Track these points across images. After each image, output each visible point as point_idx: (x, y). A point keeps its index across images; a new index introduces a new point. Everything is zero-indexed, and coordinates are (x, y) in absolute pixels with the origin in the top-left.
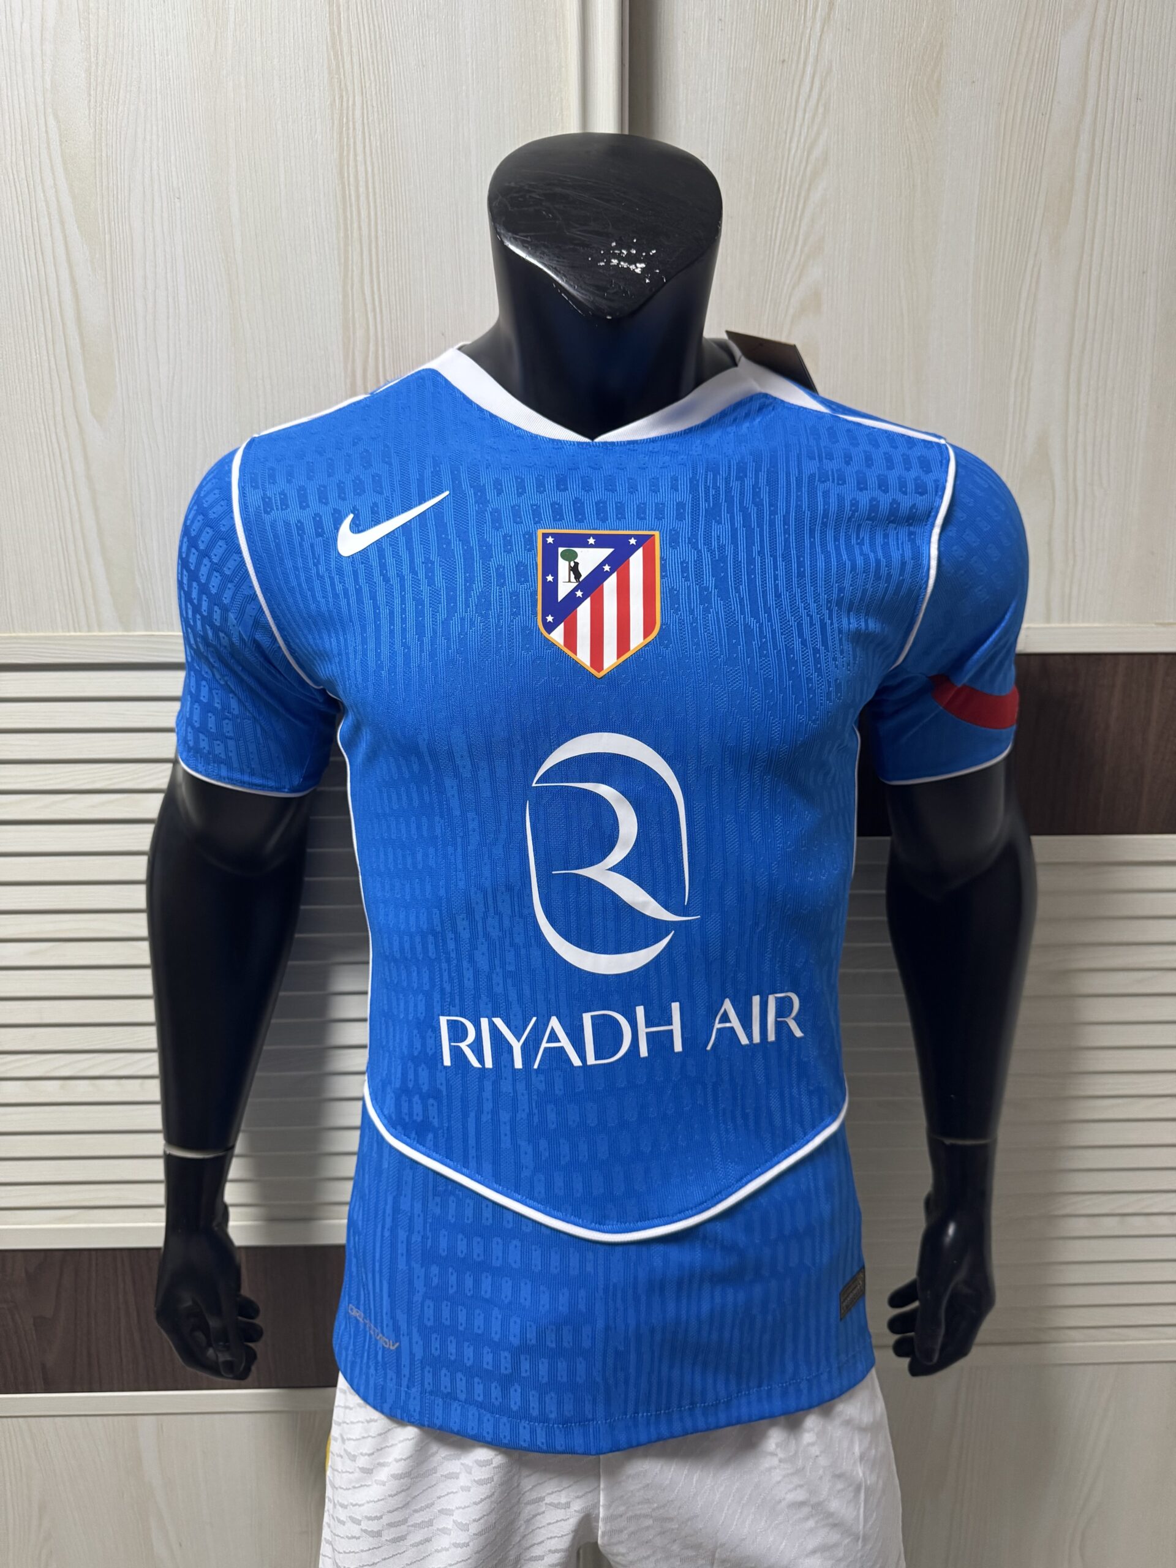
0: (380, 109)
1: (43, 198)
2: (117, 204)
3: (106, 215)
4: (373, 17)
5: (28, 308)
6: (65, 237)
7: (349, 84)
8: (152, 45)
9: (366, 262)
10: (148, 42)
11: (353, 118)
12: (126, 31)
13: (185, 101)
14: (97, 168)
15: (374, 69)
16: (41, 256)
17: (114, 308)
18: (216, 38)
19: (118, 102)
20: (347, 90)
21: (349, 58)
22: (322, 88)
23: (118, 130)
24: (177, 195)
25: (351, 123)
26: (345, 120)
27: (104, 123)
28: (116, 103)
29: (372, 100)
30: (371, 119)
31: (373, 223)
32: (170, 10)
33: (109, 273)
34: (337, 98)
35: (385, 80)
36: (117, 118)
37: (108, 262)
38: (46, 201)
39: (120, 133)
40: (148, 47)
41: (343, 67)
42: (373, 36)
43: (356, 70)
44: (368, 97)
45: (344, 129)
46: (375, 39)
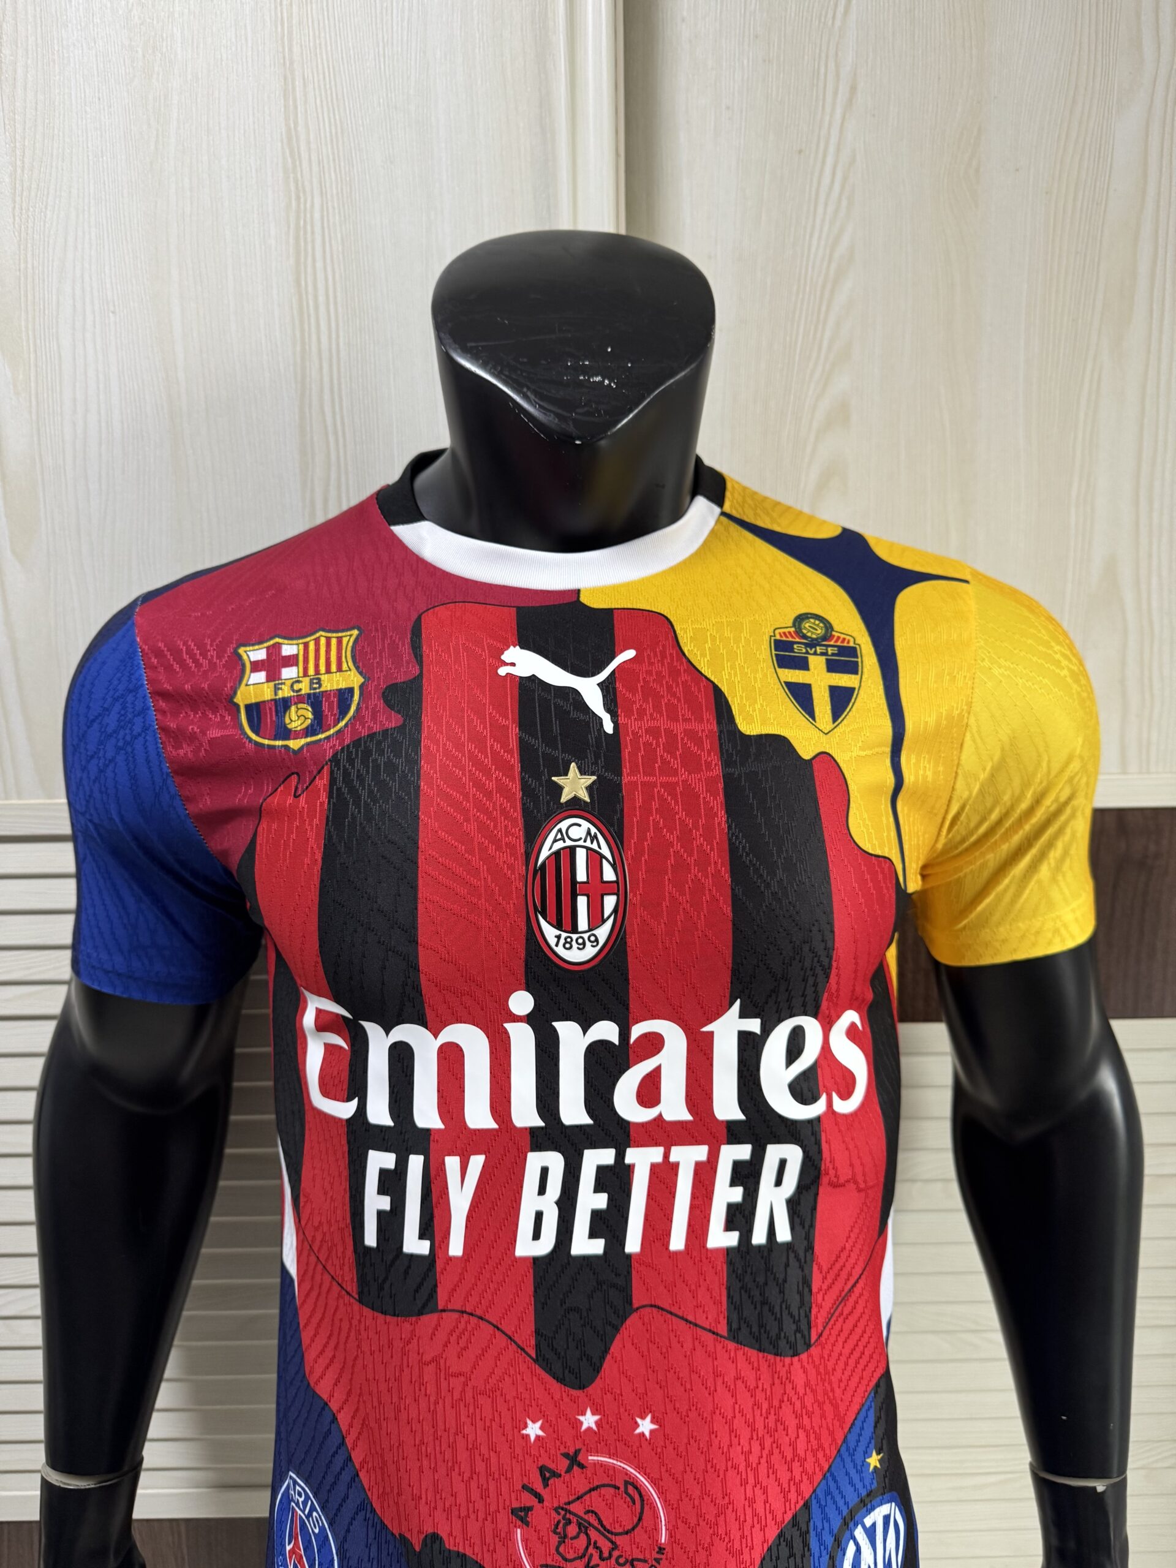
0: (342, 211)
2: (45, 319)
3: (30, 333)
4: (334, 110)
7: (307, 183)
8: (85, 146)
9: (326, 379)
10: (81, 142)
12: (56, 132)
13: (122, 207)
14: (22, 281)
15: (335, 169)
18: (157, 136)
19: (46, 208)
20: (304, 192)
21: (307, 157)
22: (276, 189)
23: (46, 239)
24: (112, 308)
25: (309, 226)
26: (302, 223)
27: (30, 233)
28: (44, 210)
29: (332, 201)
30: (331, 221)
31: (334, 336)
32: (106, 108)
33: (33, 396)
34: (293, 200)
36: (44, 226)
37: (33, 385)
39: (48, 242)
40: (81, 148)
41: (301, 165)
42: (334, 131)
43: (315, 168)
44: (329, 197)
45: (302, 233)
46: (336, 133)
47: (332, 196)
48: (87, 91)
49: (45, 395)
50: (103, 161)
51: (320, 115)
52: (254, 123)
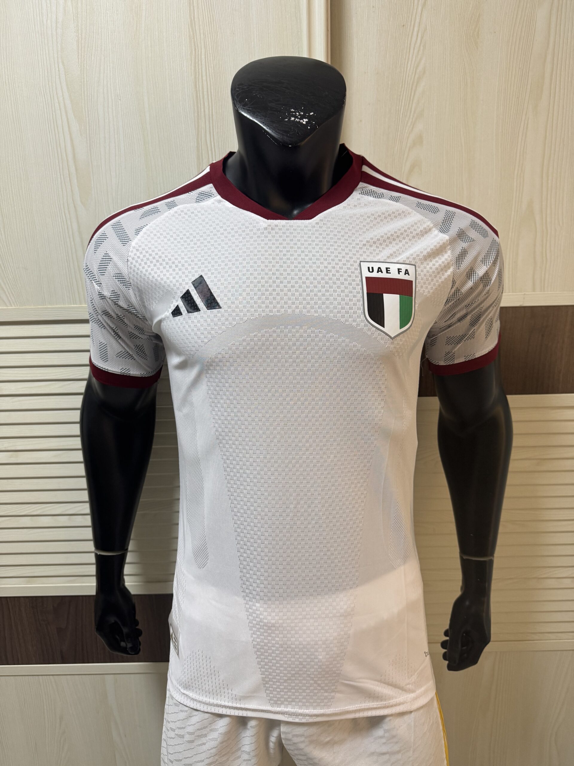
1: (57, 101)
2: (92, 103)
4: (209, 10)
6: (68, 119)
8: (107, 28)
11: (201, 59)
12: (96, 23)
13: (121, 54)
14: (82, 87)
15: (210, 36)
16: (56, 129)
17: (91, 152)
18: (137, 23)
20: (198, 47)
21: (199, 31)
22: (186, 46)
23: (92, 69)
24: (119, 98)
25: (200, 62)
27: (85, 66)
28: (91, 56)
29: (209, 51)
30: (209, 59)
33: (88, 136)
34: (193, 50)
35: (216, 41)
36: (91, 63)
37: (88, 131)
38: (59, 103)
40: (105, 29)
42: (209, 20)
50: (114, 35)
51: (204, 13)
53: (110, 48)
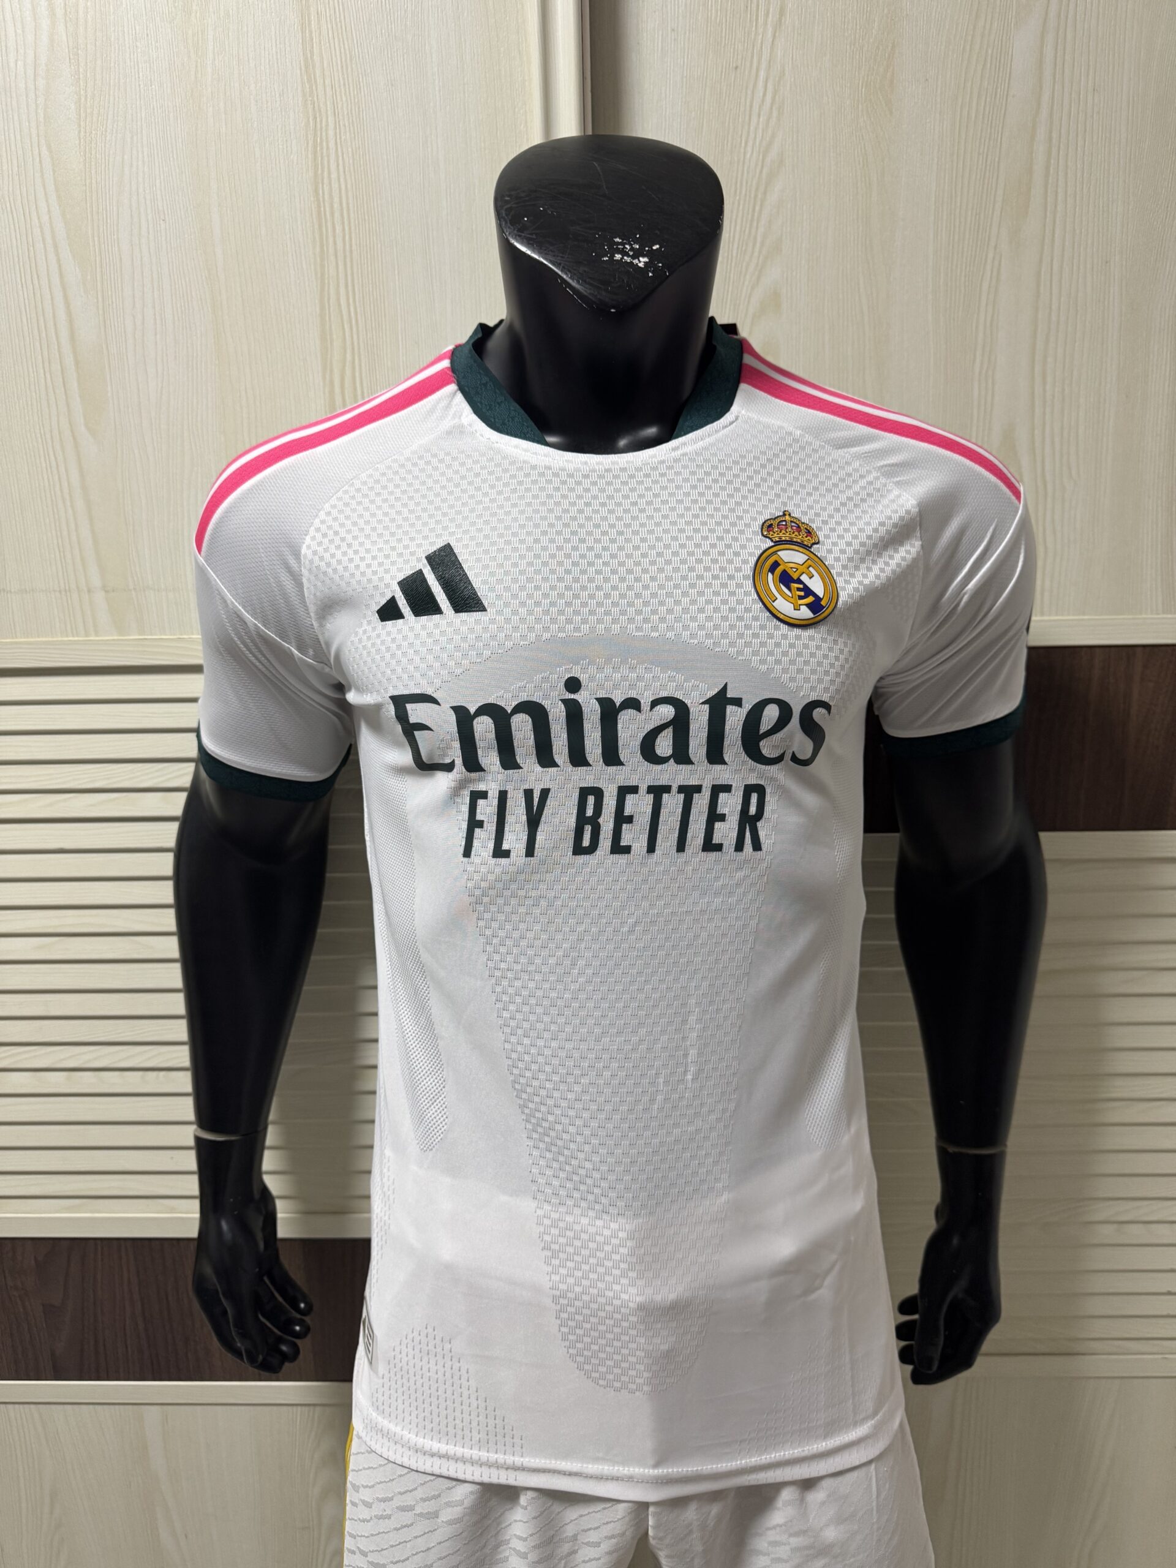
0: (352, 129)
1: (38, 225)
2: (107, 226)
3: (96, 239)
4: (343, 41)
5: (26, 328)
6: (59, 260)
7: (321, 105)
8: (137, 76)
9: (342, 275)
10: (133, 74)
11: (327, 138)
12: (112, 65)
13: (168, 128)
14: (87, 194)
15: (345, 91)
16: (36, 279)
17: (105, 327)
18: (196, 66)
19: (106, 131)
20: (320, 111)
21: (322, 81)
22: (296, 111)
23: (107, 158)
24: (162, 217)
25: (324, 144)
26: (319, 140)
27: (93, 153)
28: (104, 132)
29: (344, 119)
30: (343, 138)
31: (347, 237)
32: (153, 43)
33: (100, 294)
34: (311, 120)
35: (356, 100)
36: (105, 146)
37: (99, 284)
38: (41, 227)
39: (109, 161)
40: (133, 78)
41: (317, 90)
42: (343, 60)
43: (329, 92)
44: (341, 117)
45: (318, 149)
46: (346, 61)
47: (343, 116)
48: (137, 28)
49: (110, 293)
51: (332, 45)
52: (277, 53)
53: (143, 115)
